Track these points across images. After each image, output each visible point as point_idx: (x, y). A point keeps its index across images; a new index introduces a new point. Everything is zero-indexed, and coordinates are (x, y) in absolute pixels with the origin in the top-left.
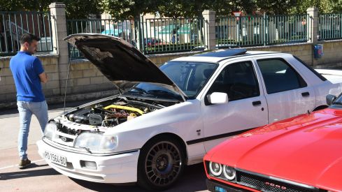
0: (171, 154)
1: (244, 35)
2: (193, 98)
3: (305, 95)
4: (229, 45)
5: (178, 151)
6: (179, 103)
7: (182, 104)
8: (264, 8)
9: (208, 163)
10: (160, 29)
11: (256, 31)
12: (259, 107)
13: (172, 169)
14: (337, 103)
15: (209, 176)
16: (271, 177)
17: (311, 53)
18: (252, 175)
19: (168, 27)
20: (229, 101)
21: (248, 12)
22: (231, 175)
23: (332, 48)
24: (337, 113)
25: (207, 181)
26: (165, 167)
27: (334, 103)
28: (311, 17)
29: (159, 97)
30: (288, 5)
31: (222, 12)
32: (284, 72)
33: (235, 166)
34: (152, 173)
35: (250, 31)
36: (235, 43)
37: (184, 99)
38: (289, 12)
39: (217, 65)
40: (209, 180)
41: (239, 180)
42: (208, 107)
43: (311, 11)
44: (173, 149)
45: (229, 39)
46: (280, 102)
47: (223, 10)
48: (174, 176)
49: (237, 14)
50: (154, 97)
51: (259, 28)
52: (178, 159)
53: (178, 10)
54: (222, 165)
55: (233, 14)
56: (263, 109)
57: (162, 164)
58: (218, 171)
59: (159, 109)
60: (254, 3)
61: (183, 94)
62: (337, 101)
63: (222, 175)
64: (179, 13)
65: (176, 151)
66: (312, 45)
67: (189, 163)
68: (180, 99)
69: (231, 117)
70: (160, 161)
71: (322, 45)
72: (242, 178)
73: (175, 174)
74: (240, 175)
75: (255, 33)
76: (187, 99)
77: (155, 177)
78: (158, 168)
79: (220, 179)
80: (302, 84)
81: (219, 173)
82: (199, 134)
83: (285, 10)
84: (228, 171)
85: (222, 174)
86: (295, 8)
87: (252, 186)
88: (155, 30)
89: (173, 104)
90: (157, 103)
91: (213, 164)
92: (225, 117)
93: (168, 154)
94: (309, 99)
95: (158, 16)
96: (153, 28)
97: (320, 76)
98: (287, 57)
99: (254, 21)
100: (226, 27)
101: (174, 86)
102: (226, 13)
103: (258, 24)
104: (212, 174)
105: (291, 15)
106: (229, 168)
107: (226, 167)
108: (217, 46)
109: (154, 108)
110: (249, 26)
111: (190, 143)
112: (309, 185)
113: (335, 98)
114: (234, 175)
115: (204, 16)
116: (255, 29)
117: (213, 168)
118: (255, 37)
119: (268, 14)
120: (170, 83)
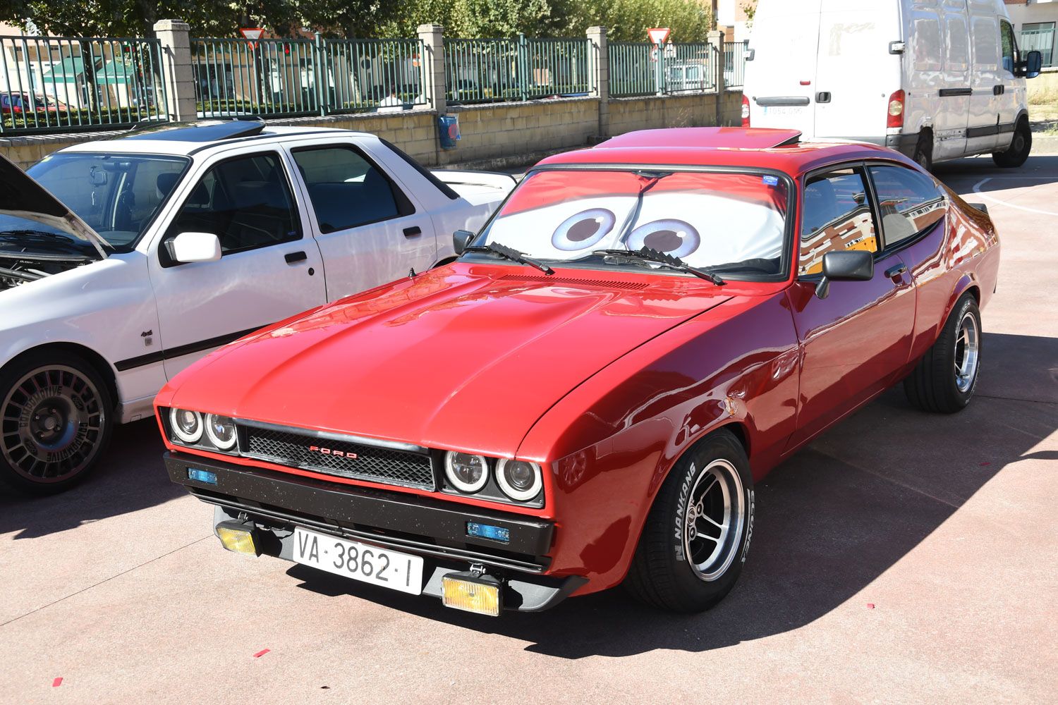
0: (73, 397)
1: (276, 89)
2: (128, 248)
3: (412, 232)
4: (232, 113)
5: (94, 389)
6: (87, 262)
7: (96, 267)
8: (317, 22)
9: (165, 411)
10: (46, 69)
11: (307, 79)
12: (303, 267)
13: (80, 436)
14: (476, 250)
15: (169, 445)
16: (321, 434)
17: (432, 135)
18: (278, 432)
19: (68, 62)
20: (224, 254)
21: (280, 31)
22: (225, 437)
23: (480, 123)
24: (475, 271)
25: (166, 456)
26: (60, 432)
27: (468, 250)
28: (428, 48)
29: (31, 248)
30: (376, 16)
31: (211, 28)
32: (361, 179)
33: (235, 414)
34: (21, 452)
35: (291, 81)
36: (247, 110)
37: (103, 253)
38: (382, 34)
39: (187, 163)
40: (173, 454)
41: (246, 448)
42: (169, 272)
43: (426, 33)
44: (79, 385)
45: (239, 98)
46: (354, 252)
47: (213, 22)
48: (87, 454)
49: (251, 34)
50: (16, 249)
51: (312, 73)
52: (95, 408)
53: (89, 16)
54: (203, 415)
55: (240, 35)
56: (311, 272)
57: (50, 424)
58: (193, 430)
59: (29, 280)
60: (294, 9)
61: (98, 240)
62: (475, 244)
63: (204, 439)
64: (94, 26)
65: (88, 389)
66: (435, 116)
67: (128, 417)
68: (90, 254)
69: (232, 295)
70: (44, 417)
71: (457, 116)
72: (254, 441)
73: (89, 447)
74: (248, 435)
75: (305, 84)
76: (110, 251)
77: (30, 459)
78: (37, 436)
79: (199, 450)
80: (402, 206)
81: (196, 436)
82: (148, 342)
83: (369, 28)
84: (221, 428)
85: (204, 436)
86: (395, 24)
87: (278, 460)
88: (31, 72)
89: (72, 265)
90: (25, 267)
91: (180, 413)
92: (217, 294)
93: (65, 397)
94: (419, 244)
95: (32, 30)
96: (23, 65)
97: (443, 187)
98: (366, 140)
99: (298, 53)
100: (228, 67)
101: (71, 219)
102: (222, 31)
103: (309, 62)
104: (177, 438)
105: (388, 41)
106: (222, 420)
107: (213, 417)
108: (200, 115)
109: (18, 279)
110: (288, 65)
111: (124, 365)
112: (407, 443)
113: (472, 237)
114: (234, 437)
115: (159, 35)
116: (304, 73)
117: (181, 423)
118: (304, 94)
119: (328, 36)
120: (59, 210)
